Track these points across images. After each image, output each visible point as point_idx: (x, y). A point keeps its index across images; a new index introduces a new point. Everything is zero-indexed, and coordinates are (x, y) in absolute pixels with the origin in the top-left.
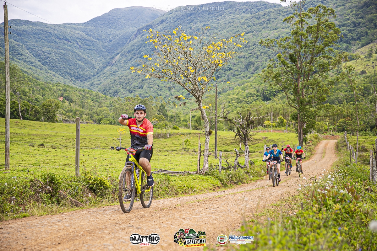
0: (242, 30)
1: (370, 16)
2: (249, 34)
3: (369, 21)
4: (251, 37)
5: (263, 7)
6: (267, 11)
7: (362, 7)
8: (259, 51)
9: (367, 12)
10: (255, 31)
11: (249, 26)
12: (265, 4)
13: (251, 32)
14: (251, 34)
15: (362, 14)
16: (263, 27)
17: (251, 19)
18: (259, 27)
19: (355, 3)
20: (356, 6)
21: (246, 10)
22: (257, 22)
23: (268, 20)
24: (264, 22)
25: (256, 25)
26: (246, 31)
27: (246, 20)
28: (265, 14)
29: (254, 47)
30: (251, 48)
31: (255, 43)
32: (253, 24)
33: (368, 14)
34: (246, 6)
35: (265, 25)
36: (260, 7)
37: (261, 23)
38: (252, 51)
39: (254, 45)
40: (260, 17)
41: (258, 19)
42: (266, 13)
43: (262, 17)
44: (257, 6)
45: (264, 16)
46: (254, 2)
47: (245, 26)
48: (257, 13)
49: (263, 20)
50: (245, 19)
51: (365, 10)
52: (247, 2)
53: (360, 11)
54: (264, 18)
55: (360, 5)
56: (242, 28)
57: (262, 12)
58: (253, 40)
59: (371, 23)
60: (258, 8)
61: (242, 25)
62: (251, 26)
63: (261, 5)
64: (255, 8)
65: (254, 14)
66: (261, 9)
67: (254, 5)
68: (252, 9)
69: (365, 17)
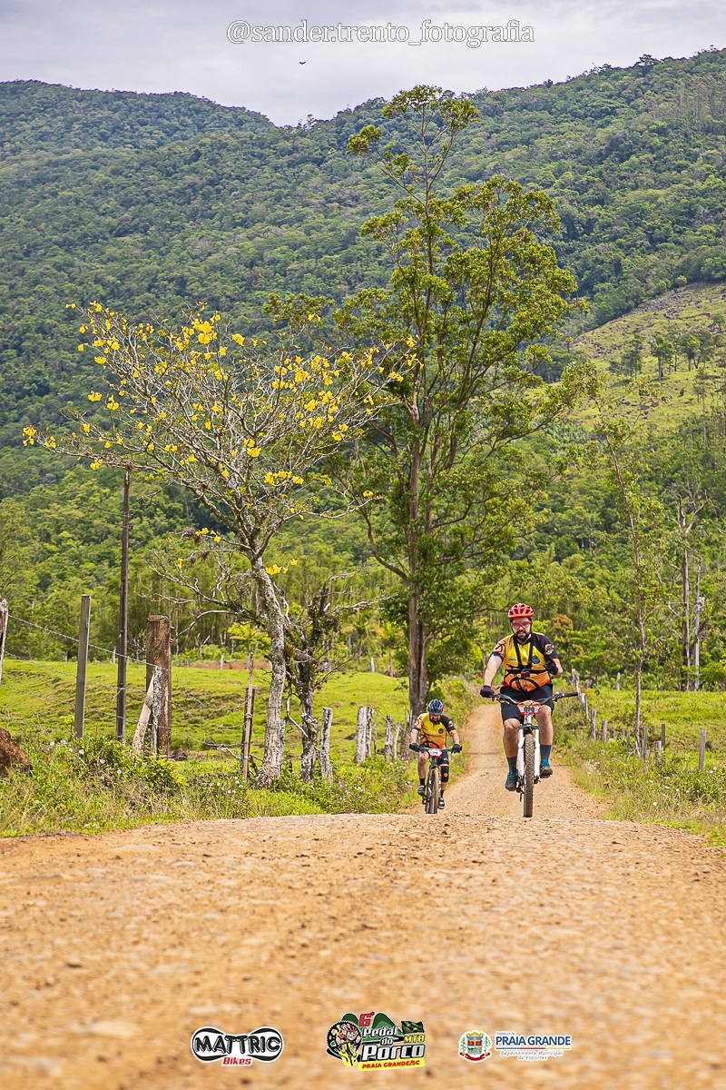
0: (97, 218)
1: (631, 195)
2: (127, 239)
3: (625, 215)
4: (137, 252)
5: (189, 121)
6: (207, 141)
7: (601, 157)
8: (174, 315)
9: (622, 178)
10: (152, 228)
11: (126, 204)
12: (198, 112)
13: (136, 229)
14: (139, 237)
15: (602, 186)
16: (188, 208)
17: (138, 170)
18: (174, 212)
19: (573, 136)
20: (578, 152)
21: (114, 131)
22: (164, 185)
23: (212, 183)
24: (195, 191)
25: (157, 199)
26: (114, 222)
27: (116, 173)
28: (198, 154)
29: (152, 296)
30: (138, 300)
31: (155, 280)
32: (147, 194)
33: (623, 187)
34: (115, 111)
35: (197, 203)
36: (175, 123)
37: (181, 193)
38: (143, 313)
39: (149, 290)
40: (174, 167)
41: (169, 174)
42: (202, 150)
43: (185, 167)
44: (161, 116)
45: (193, 165)
46: (151, 97)
47: (111, 203)
48: (160, 144)
49: (189, 178)
50: (109, 169)
51: (613, 170)
52: (119, 95)
53: (592, 171)
54: (194, 171)
55: (592, 148)
56: (96, 208)
57: (183, 146)
58: (147, 267)
59: (637, 225)
60: (169, 126)
61: (95, 194)
62: (138, 202)
63: (179, 111)
64: (154, 124)
65: (152, 152)
66: (178, 129)
67: (150, 109)
68: (141, 129)
69: (612, 201)
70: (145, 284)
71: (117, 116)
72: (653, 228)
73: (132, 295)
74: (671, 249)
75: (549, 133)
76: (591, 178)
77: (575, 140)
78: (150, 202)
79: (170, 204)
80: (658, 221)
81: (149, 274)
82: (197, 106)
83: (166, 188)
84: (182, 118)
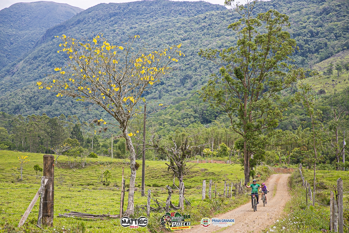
0: (178, 36)
1: (330, 24)
2: (186, 41)
3: (328, 30)
4: (188, 45)
6: (208, 14)
7: (321, 14)
8: (198, 62)
9: (327, 19)
10: (193, 38)
11: (186, 32)
12: (206, 6)
13: (188, 38)
14: (189, 41)
15: (321, 22)
16: (203, 32)
17: (189, 22)
18: (198, 33)
19: (313, 8)
20: (314, 13)
21: (183, 12)
22: (197, 26)
23: (209, 25)
24: (205, 27)
25: (194, 30)
26: (182, 37)
27: (183, 23)
28: (206, 17)
29: (192, 57)
30: (188, 58)
31: (193, 52)
32: (191, 29)
33: (327, 22)
35: (205, 31)
37: (201, 28)
38: (190, 62)
39: (191, 55)
40: (199, 21)
41: (198, 23)
42: (207, 16)
43: (202, 21)
45: (204, 20)
46: (193, 2)
47: (182, 32)
48: (196, 15)
49: (203, 24)
50: (181, 23)
51: (324, 17)
52: (184, 2)
53: (318, 18)
54: (205, 22)
55: (319, 11)
56: (178, 33)
57: (202, 15)
58: (191, 49)
59: (332, 33)
61: (177, 30)
62: (189, 31)
65: (193, 17)
66: (200, 11)
68: (190, 11)
69: (324, 26)
70: (191, 54)
72: (336, 33)
73: (187, 57)
74: (342, 39)
75: (306, 7)
76: (318, 20)
77: (313, 9)
78: (192, 31)
79: (198, 31)
80: (338, 31)
81: (191, 51)
82: (206, 4)
83: (197, 27)
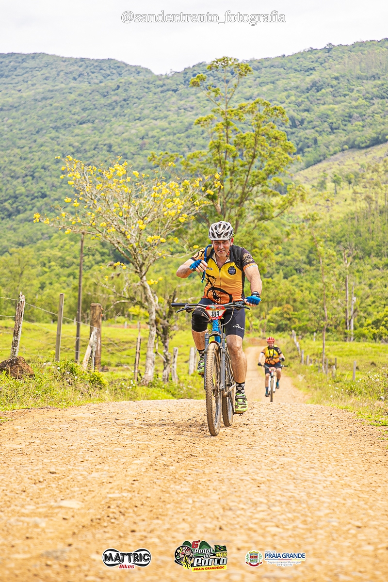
0: (71, 116)
1: (322, 108)
2: (84, 125)
3: (320, 117)
4: (89, 132)
5: (115, 71)
6: (123, 81)
7: (308, 90)
10: (97, 121)
11: (84, 109)
12: (119, 67)
13: (89, 121)
14: (90, 125)
15: (308, 103)
16: (114, 112)
17: (90, 94)
18: (107, 113)
19: (295, 80)
20: (298, 87)
21: (79, 76)
22: (103, 101)
23: (125, 100)
24: (117, 104)
25: (99, 108)
26: (79, 118)
27: (80, 95)
28: (119, 87)
29: (96, 152)
30: (89, 154)
31: (97, 145)
32: (94, 105)
33: (318, 104)
34: (80, 67)
35: (118, 109)
36: (108, 72)
37: (110, 105)
39: (94, 149)
40: (107, 92)
41: (105, 96)
42: (121, 85)
43: (113, 93)
44: (101, 69)
45: (116, 91)
46: (97, 61)
47: (77, 109)
48: (101, 82)
49: (114, 98)
50: (77, 93)
51: (313, 96)
52: (82, 59)
53: (304, 96)
54: (117, 94)
55: (304, 86)
56: (70, 111)
57: (111, 83)
58: (94, 139)
59: (325, 121)
60: (105, 74)
61: (70, 105)
62: (90, 109)
63: (110, 67)
64: (98, 73)
65: (97, 86)
66: (109, 75)
67: (97, 66)
68: (93, 75)
69: (313, 110)
70: (93, 147)
71: (81, 69)
72: (332, 123)
73: (86, 151)
74: (341, 133)
76: (303, 99)
78: (96, 108)
79: (105, 110)
80: (335, 120)
81: (94, 142)
82: (118, 65)
84: (111, 70)
